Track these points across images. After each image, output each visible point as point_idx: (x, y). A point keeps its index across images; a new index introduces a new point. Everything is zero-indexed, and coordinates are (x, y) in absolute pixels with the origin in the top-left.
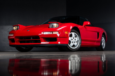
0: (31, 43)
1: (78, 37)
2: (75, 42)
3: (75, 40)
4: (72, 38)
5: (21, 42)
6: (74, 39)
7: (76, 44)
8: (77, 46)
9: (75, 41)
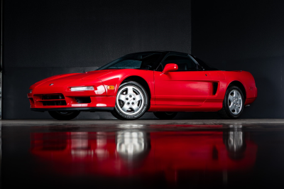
0: (57, 104)
1: (141, 93)
2: (133, 103)
3: (134, 99)
4: (128, 96)
5: (45, 103)
6: (132, 98)
7: (135, 107)
8: (138, 109)
9: (133, 101)
